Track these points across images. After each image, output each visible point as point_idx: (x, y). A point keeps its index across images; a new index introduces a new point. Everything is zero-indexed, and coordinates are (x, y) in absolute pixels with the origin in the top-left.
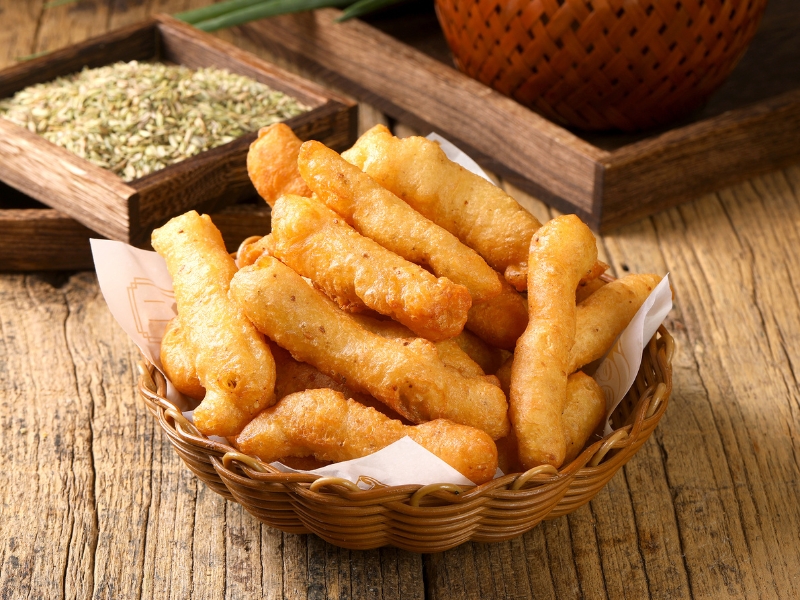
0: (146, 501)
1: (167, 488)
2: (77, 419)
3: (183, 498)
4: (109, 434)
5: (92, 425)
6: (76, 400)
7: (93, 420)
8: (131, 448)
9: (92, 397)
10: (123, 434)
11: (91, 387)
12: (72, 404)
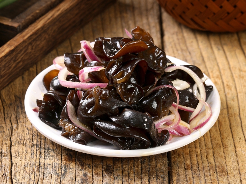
0: (36, 178)
1: (47, 172)
2: (4, 136)
3: (54, 177)
4: (19, 143)
5: (11, 139)
6: (4, 125)
7: (12, 136)
8: (30, 151)
9: (12, 124)
10: (26, 144)
11: (11, 119)
12: (2, 128)
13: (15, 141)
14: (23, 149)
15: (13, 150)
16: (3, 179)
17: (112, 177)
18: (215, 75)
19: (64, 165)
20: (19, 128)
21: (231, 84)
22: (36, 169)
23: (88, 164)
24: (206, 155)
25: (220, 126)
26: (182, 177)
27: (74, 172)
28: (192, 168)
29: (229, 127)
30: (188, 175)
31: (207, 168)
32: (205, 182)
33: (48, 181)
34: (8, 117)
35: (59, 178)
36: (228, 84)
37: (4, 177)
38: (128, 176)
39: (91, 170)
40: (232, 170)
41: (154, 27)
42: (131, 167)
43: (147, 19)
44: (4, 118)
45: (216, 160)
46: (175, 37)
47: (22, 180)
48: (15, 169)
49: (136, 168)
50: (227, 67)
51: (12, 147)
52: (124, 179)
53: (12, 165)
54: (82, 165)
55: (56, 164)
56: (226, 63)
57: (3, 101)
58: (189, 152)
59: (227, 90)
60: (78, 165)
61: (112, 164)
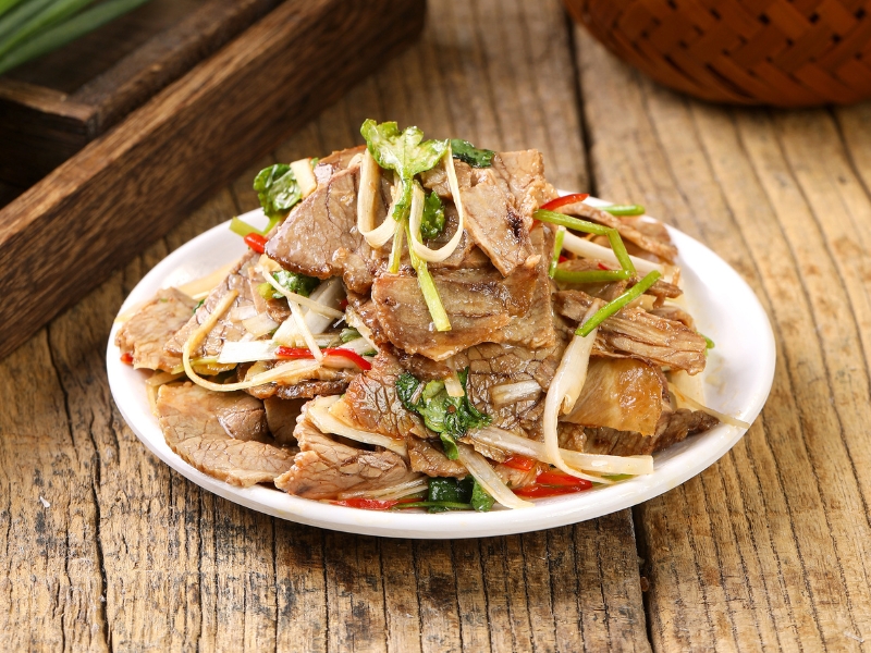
0: (192, 627)
1: (226, 604)
2: (72, 486)
3: (254, 620)
4: (126, 510)
5: (98, 496)
6: (70, 452)
7: (99, 486)
8: (163, 534)
9: (96, 448)
10: (149, 511)
11: (93, 430)
12: (64, 461)
13: (110, 504)
14: (139, 530)
15: (105, 534)
16: (77, 634)
17: (453, 615)
18: (776, 270)
19: (286, 579)
20: (123, 459)
21: (834, 296)
22: (190, 596)
23: (366, 576)
24: (767, 535)
25: (807, 437)
26: (695, 611)
27: (322, 602)
28: (722, 582)
29: (839, 440)
30: (714, 604)
31: (776, 578)
32: (772, 625)
33: (235, 634)
34: (84, 422)
35: (270, 624)
36: (825, 298)
37: (79, 626)
38: (508, 611)
39: (380, 594)
40: (861, 585)
41: (557, 115)
42: (516, 582)
43: (534, 90)
44: (67, 427)
45: (805, 550)
46: (631, 148)
47: (143, 635)
48: (116, 598)
49: (533, 585)
50: (814, 240)
51: (102, 524)
52: (493, 623)
53: (105, 586)
54: (348, 580)
55: (258, 577)
56: (810, 229)
57: (60, 370)
58: (709, 528)
59: (821, 319)
60: (334, 579)
61: (448, 572)
